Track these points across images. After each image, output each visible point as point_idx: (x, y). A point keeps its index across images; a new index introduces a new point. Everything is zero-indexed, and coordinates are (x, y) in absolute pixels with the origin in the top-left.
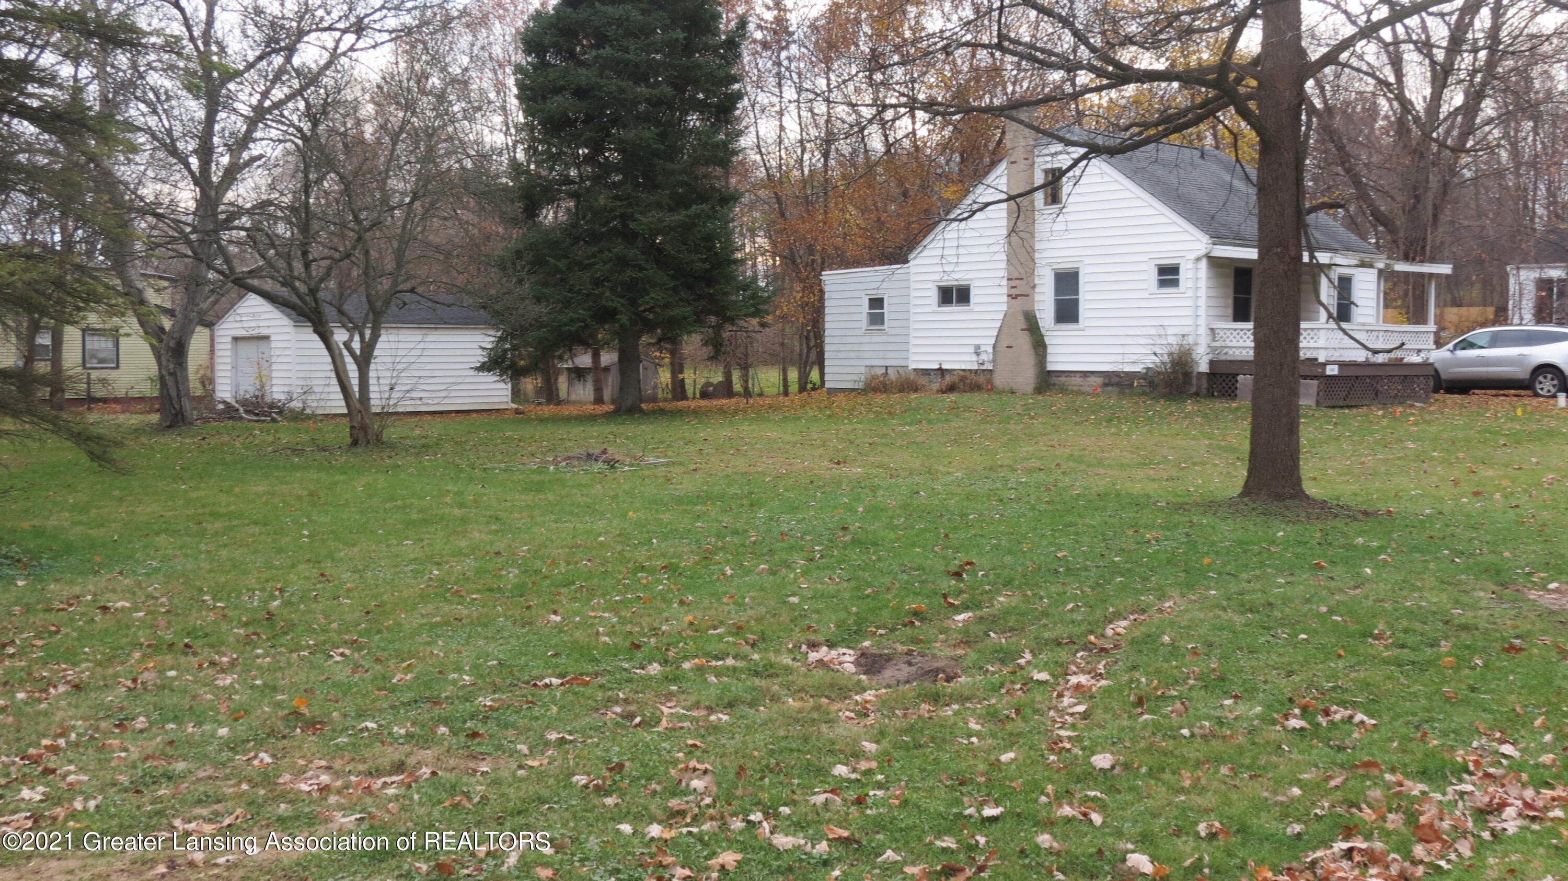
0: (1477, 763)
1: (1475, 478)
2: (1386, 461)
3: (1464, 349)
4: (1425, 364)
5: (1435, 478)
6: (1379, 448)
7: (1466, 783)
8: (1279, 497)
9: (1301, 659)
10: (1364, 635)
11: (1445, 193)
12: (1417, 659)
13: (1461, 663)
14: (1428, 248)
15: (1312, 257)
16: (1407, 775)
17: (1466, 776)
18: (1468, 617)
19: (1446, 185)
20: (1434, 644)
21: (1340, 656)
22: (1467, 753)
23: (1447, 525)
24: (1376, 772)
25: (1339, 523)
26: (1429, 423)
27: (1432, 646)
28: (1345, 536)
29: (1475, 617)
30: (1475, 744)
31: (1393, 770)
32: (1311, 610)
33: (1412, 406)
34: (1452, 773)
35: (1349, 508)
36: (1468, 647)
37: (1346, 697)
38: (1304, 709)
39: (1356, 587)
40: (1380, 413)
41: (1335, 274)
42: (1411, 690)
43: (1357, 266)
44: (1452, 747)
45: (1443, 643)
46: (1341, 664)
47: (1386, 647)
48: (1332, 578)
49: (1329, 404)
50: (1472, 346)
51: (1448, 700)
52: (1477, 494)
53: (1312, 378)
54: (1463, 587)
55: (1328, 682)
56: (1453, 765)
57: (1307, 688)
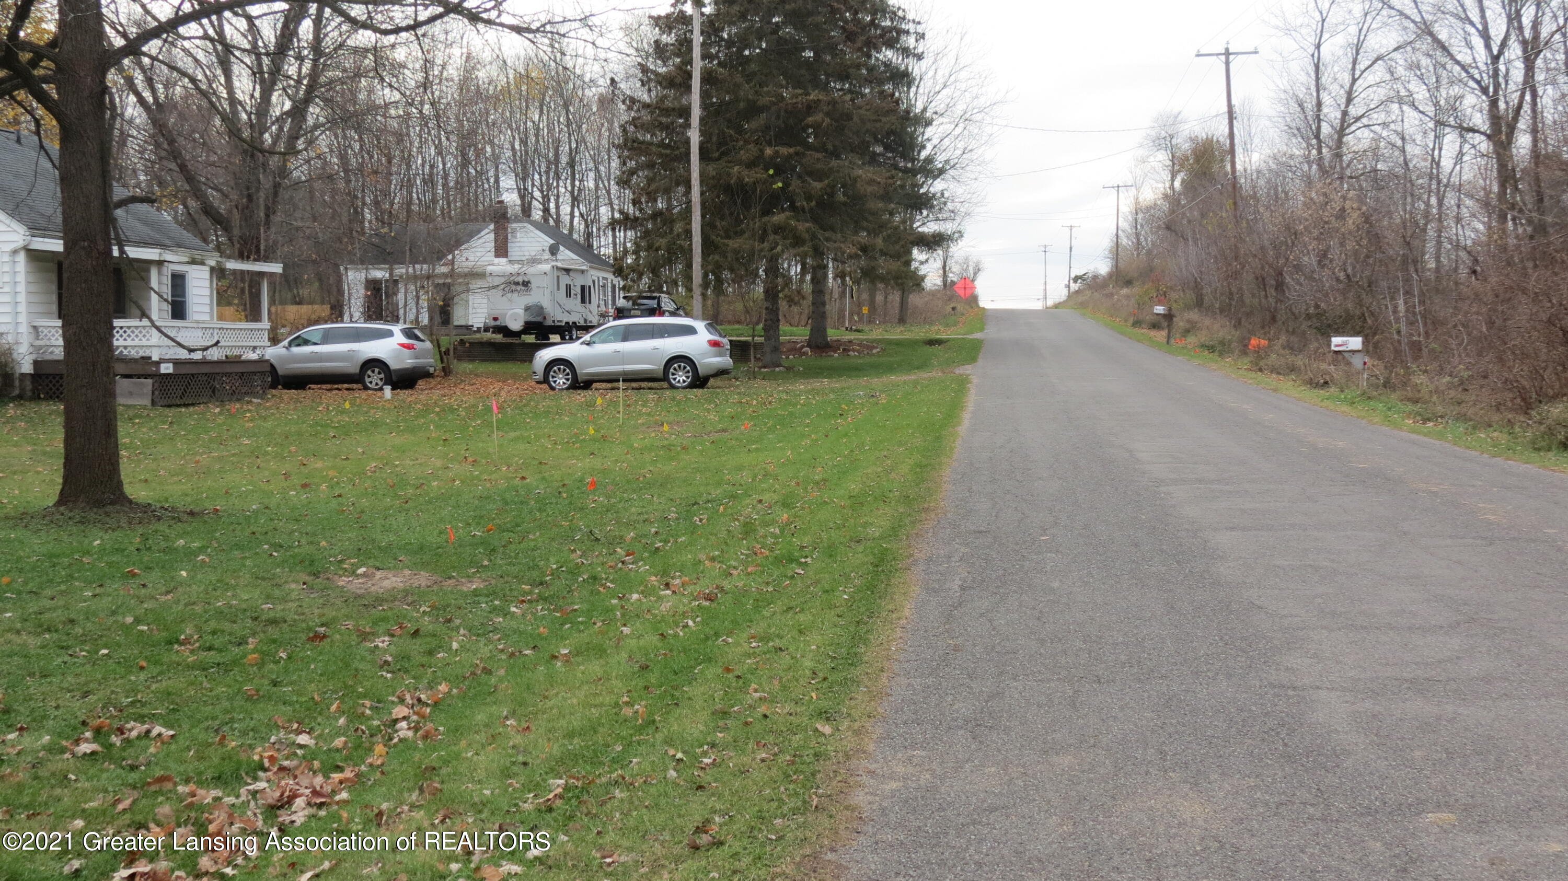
0: (271, 758)
1: (305, 470)
2: (220, 458)
3: (299, 345)
4: (261, 361)
5: (267, 473)
6: (214, 446)
7: (261, 780)
8: (99, 504)
9: (100, 676)
10: (170, 643)
11: (276, 194)
12: (222, 661)
13: (266, 657)
14: (262, 247)
15: (122, 251)
16: (200, 784)
17: (261, 774)
18: (278, 610)
19: (277, 186)
20: (242, 642)
21: (142, 668)
22: (264, 750)
23: (271, 520)
24: (169, 786)
25: (162, 527)
26: (265, 419)
27: (240, 644)
28: (166, 538)
29: (283, 610)
30: (273, 739)
31: (187, 781)
32: (116, 622)
33: (249, 402)
34: (247, 774)
35: (174, 509)
36: (274, 641)
37: (145, 711)
38: (98, 731)
39: (168, 592)
40: (217, 410)
41: (168, 270)
42: (213, 693)
43: (188, 263)
44: (250, 745)
45: (250, 640)
46: (142, 676)
47: (192, 652)
48: (144, 586)
49: (165, 402)
50: (306, 342)
51: (249, 699)
52: (305, 486)
53: (146, 376)
54: (278, 581)
55: (127, 697)
56: (249, 765)
57: (103, 707)
